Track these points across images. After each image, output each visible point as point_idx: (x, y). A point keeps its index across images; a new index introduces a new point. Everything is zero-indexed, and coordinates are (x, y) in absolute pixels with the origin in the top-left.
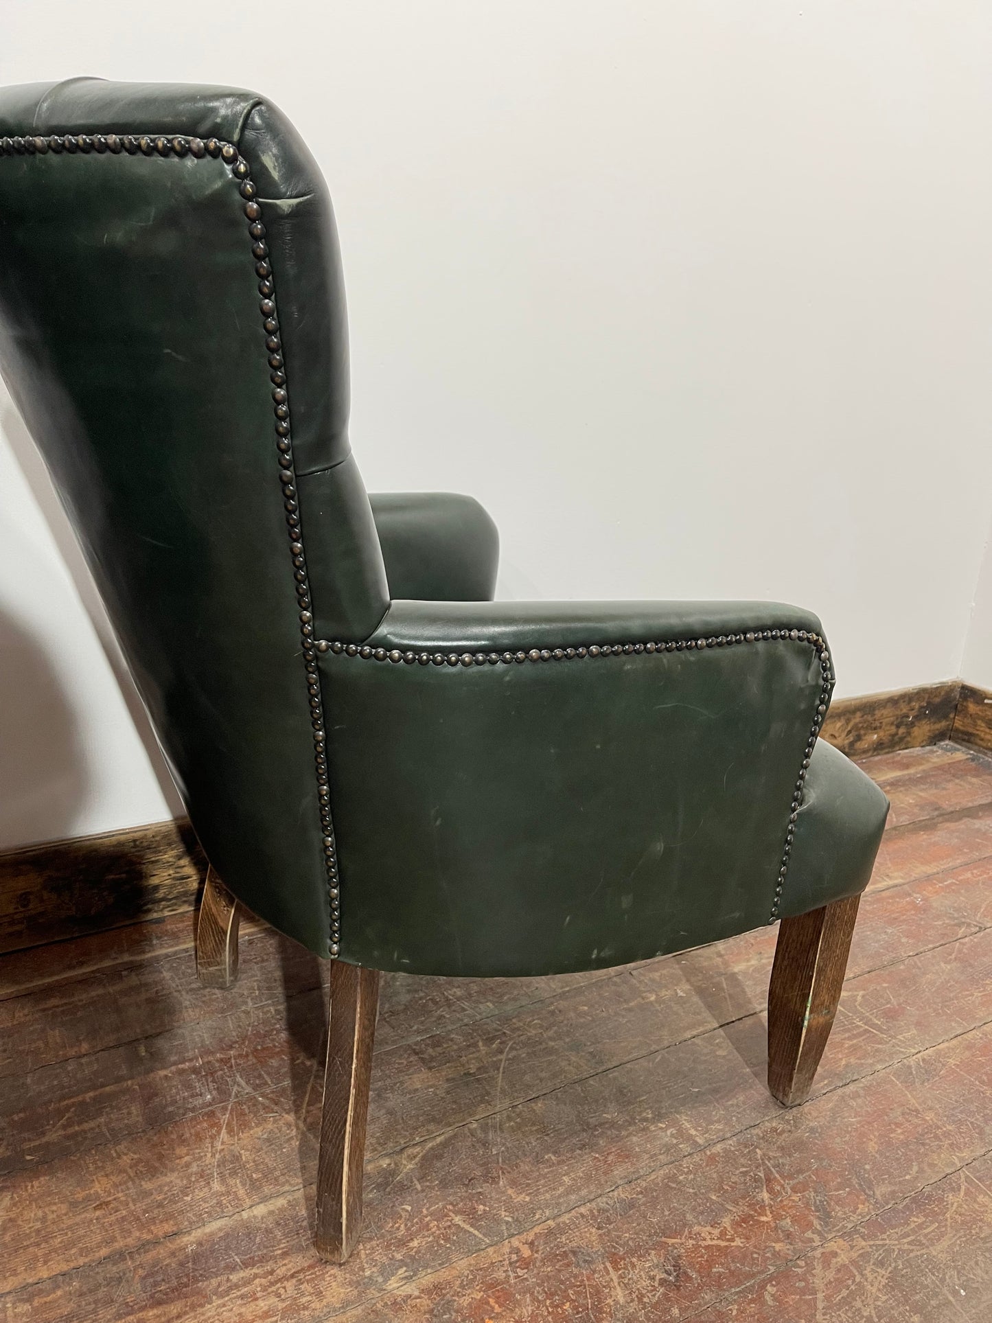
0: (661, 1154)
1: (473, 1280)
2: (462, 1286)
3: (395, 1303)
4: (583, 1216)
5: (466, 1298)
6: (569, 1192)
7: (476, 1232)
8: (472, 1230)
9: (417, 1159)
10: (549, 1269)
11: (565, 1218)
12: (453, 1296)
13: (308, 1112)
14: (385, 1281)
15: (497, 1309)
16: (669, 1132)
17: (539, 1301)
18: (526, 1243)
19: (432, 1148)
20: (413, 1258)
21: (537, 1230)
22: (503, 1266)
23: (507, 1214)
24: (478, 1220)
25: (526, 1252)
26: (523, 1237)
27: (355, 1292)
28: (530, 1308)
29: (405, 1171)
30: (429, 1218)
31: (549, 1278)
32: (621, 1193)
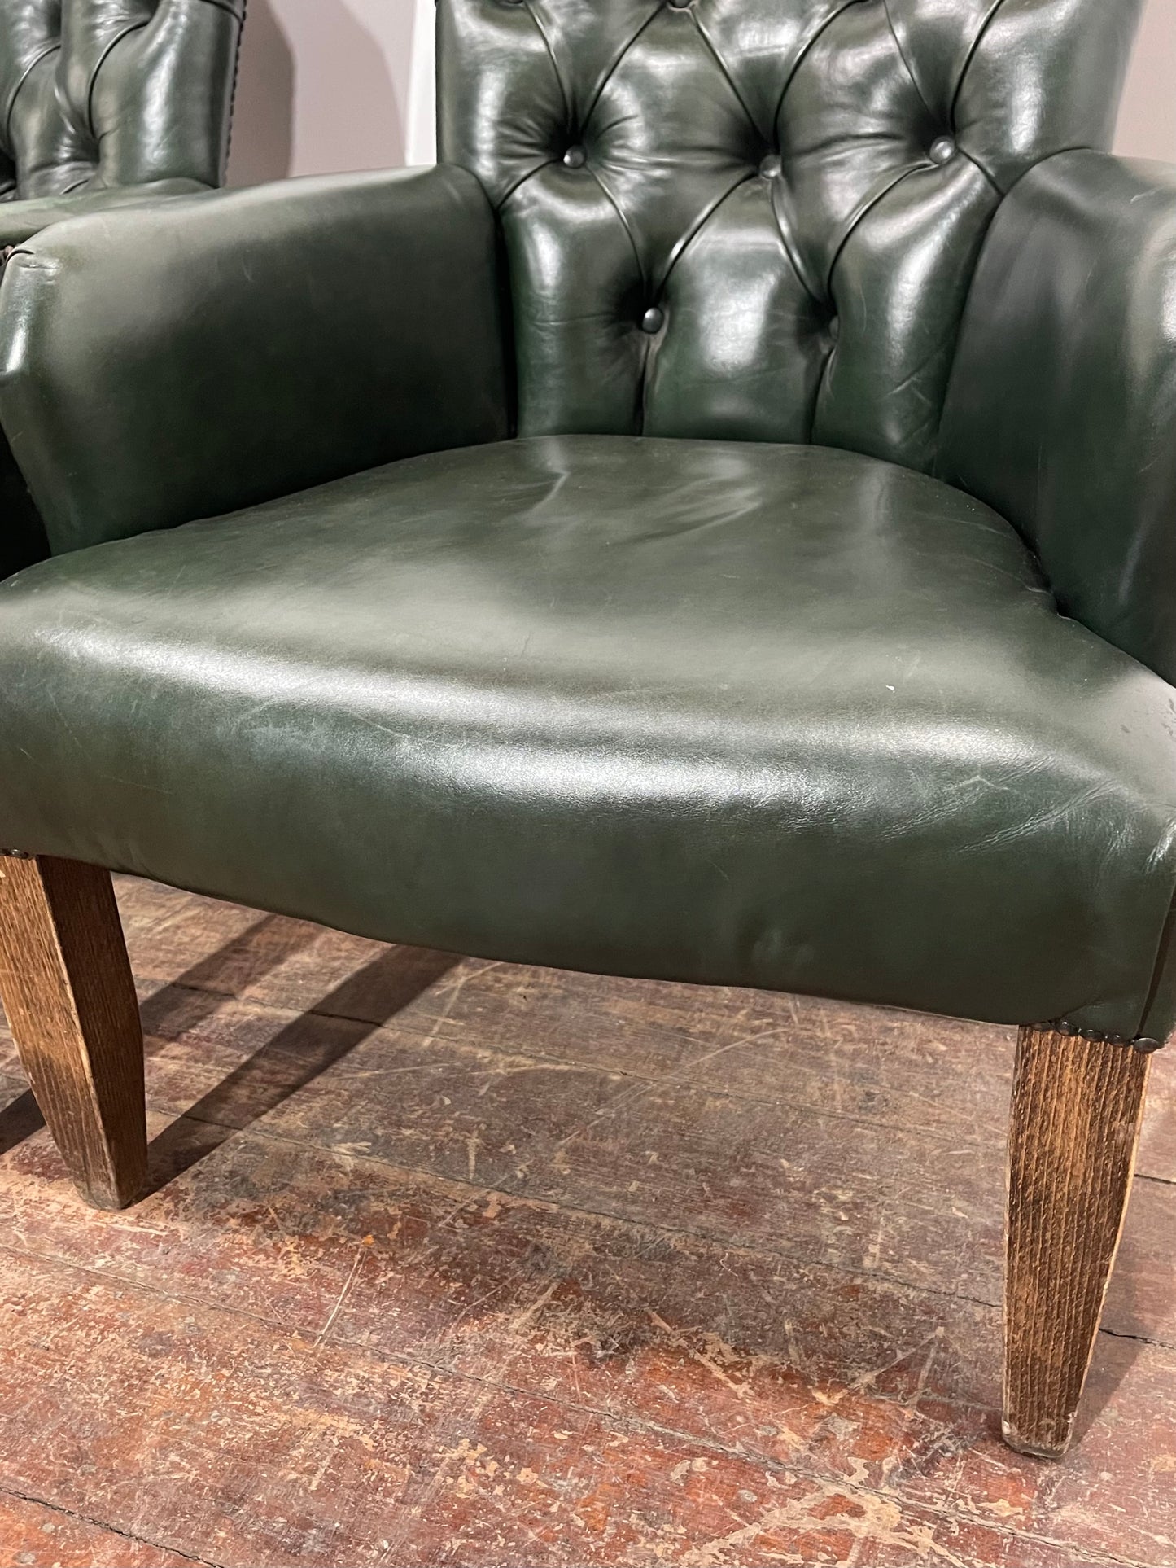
0: (788, 1239)
1: (408, 1196)
2: (392, 1194)
3: (321, 1163)
4: (598, 1226)
5: (381, 1204)
6: (617, 1197)
7: (472, 1162)
8: (472, 1158)
9: (516, 1070)
10: (490, 1243)
11: (574, 1216)
12: (374, 1195)
13: (483, 974)
14: (340, 1142)
15: (392, 1236)
16: (839, 1228)
17: (437, 1259)
18: (503, 1206)
19: (543, 1070)
20: (388, 1142)
21: (530, 1203)
22: (451, 1206)
23: (525, 1169)
24: (491, 1155)
25: (490, 1213)
26: (505, 1198)
27: (305, 1132)
28: (421, 1258)
29: (492, 1072)
30: (451, 1122)
31: (478, 1249)
32: (674, 1241)
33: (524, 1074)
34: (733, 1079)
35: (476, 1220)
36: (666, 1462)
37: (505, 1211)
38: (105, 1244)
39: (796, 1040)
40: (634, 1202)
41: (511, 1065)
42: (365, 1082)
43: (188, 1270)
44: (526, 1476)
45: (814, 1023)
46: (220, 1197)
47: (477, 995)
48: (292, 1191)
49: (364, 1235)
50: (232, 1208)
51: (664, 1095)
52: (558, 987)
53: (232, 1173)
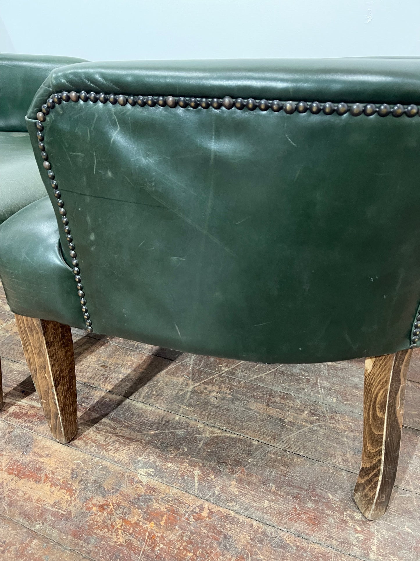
33: (217, 438)
34: (305, 448)
35: (198, 518)
37: (211, 513)
38: (41, 516)
39: (330, 429)
40: (267, 513)
41: (212, 432)
42: (152, 436)
43: (74, 535)
45: (335, 420)
46: (89, 494)
47: (197, 396)
48: (120, 494)
49: (150, 522)
50: (94, 501)
51: (276, 453)
52: (229, 394)
53: (95, 482)
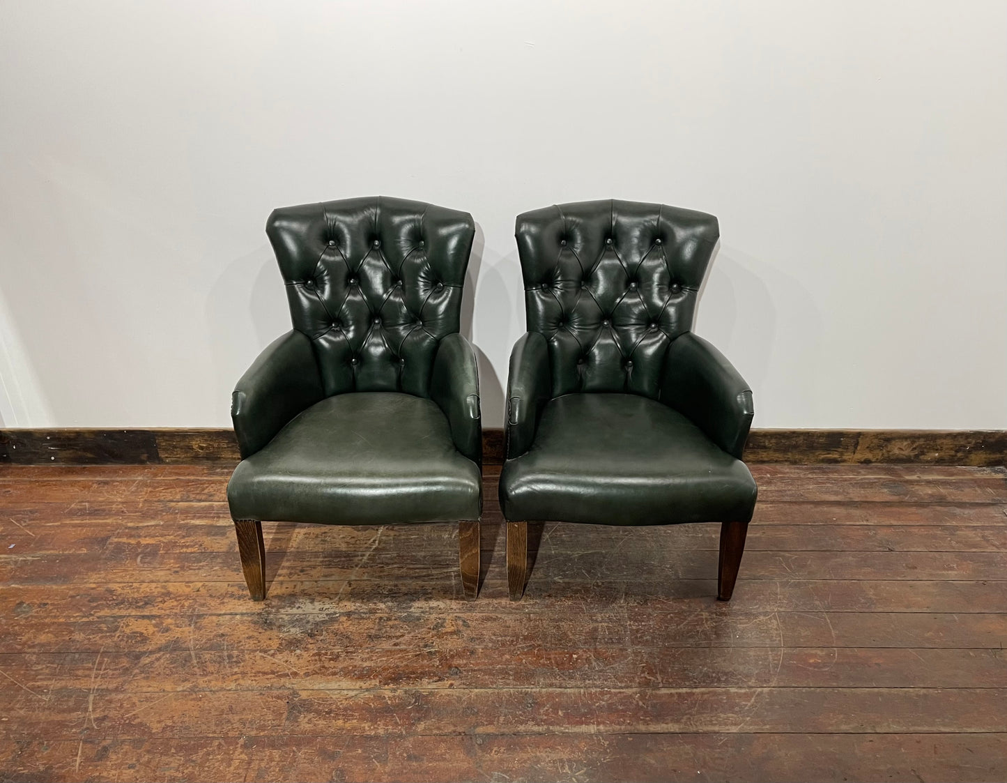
28: (593, 595)
29: (574, 556)
30: (575, 568)
31: (603, 591)
32: (641, 581)
33: (582, 555)
34: (630, 547)
35: (598, 586)
36: (666, 616)
37: (603, 583)
38: (523, 607)
39: (638, 536)
40: (627, 576)
41: (578, 554)
42: (547, 564)
43: (546, 608)
44: (643, 623)
45: (639, 531)
46: (539, 593)
48: (553, 589)
49: (577, 594)
50: (543, 595)
51: (617, 553)
53: (537, 588)
